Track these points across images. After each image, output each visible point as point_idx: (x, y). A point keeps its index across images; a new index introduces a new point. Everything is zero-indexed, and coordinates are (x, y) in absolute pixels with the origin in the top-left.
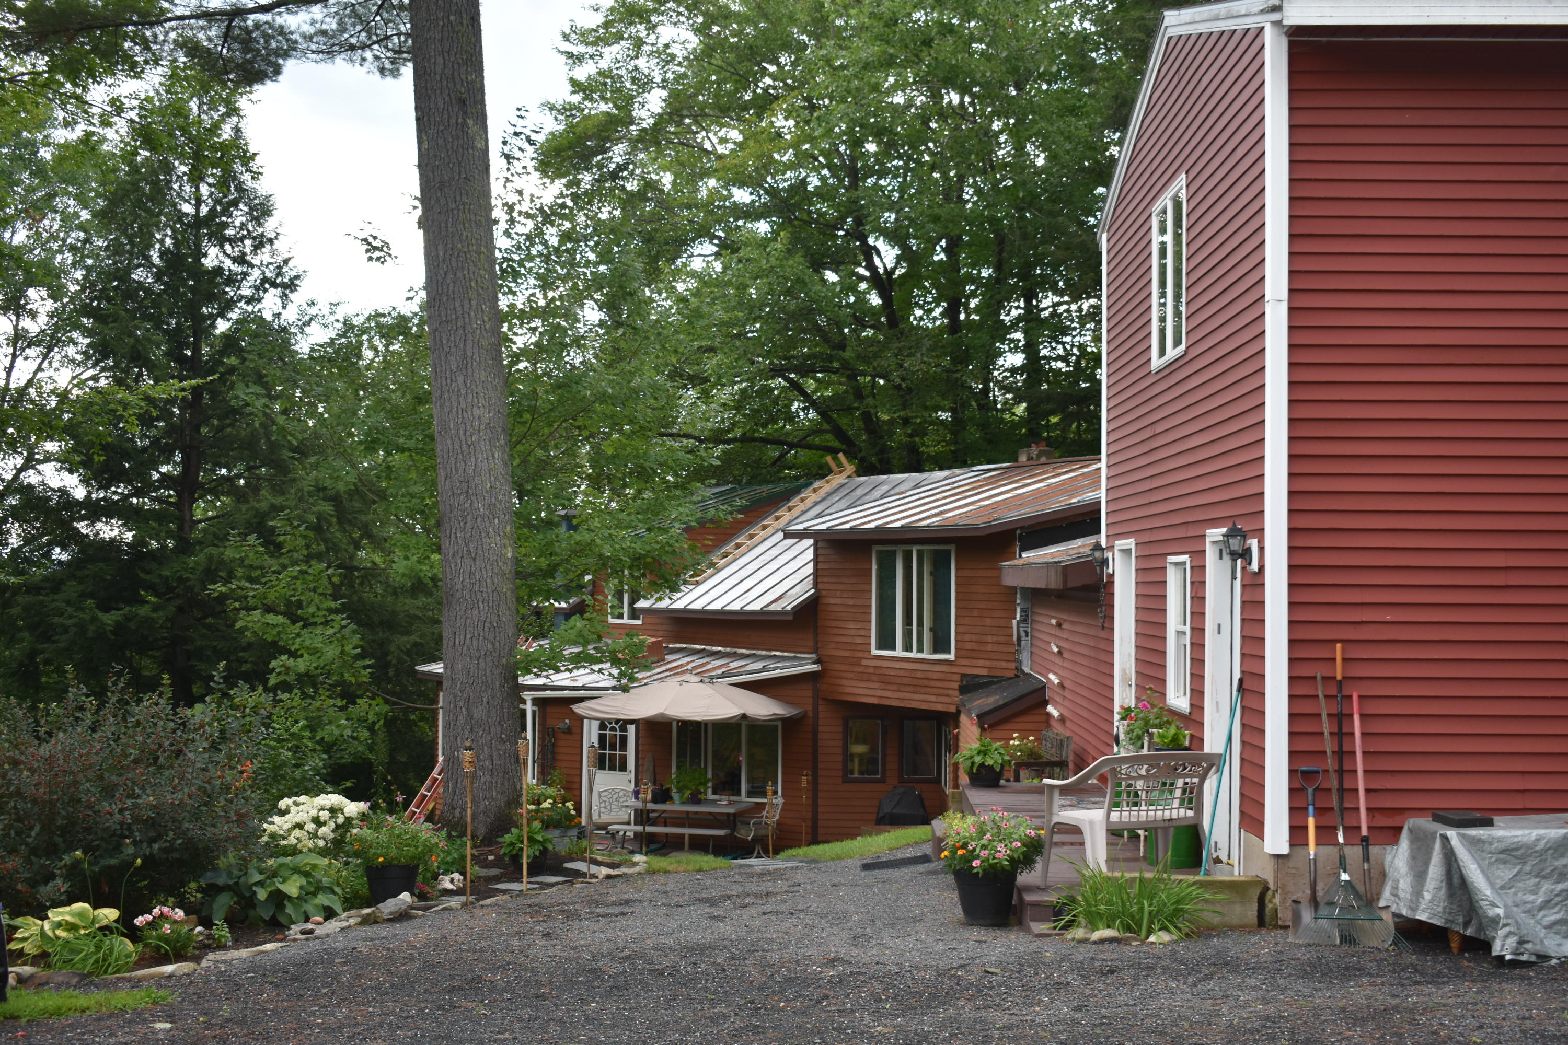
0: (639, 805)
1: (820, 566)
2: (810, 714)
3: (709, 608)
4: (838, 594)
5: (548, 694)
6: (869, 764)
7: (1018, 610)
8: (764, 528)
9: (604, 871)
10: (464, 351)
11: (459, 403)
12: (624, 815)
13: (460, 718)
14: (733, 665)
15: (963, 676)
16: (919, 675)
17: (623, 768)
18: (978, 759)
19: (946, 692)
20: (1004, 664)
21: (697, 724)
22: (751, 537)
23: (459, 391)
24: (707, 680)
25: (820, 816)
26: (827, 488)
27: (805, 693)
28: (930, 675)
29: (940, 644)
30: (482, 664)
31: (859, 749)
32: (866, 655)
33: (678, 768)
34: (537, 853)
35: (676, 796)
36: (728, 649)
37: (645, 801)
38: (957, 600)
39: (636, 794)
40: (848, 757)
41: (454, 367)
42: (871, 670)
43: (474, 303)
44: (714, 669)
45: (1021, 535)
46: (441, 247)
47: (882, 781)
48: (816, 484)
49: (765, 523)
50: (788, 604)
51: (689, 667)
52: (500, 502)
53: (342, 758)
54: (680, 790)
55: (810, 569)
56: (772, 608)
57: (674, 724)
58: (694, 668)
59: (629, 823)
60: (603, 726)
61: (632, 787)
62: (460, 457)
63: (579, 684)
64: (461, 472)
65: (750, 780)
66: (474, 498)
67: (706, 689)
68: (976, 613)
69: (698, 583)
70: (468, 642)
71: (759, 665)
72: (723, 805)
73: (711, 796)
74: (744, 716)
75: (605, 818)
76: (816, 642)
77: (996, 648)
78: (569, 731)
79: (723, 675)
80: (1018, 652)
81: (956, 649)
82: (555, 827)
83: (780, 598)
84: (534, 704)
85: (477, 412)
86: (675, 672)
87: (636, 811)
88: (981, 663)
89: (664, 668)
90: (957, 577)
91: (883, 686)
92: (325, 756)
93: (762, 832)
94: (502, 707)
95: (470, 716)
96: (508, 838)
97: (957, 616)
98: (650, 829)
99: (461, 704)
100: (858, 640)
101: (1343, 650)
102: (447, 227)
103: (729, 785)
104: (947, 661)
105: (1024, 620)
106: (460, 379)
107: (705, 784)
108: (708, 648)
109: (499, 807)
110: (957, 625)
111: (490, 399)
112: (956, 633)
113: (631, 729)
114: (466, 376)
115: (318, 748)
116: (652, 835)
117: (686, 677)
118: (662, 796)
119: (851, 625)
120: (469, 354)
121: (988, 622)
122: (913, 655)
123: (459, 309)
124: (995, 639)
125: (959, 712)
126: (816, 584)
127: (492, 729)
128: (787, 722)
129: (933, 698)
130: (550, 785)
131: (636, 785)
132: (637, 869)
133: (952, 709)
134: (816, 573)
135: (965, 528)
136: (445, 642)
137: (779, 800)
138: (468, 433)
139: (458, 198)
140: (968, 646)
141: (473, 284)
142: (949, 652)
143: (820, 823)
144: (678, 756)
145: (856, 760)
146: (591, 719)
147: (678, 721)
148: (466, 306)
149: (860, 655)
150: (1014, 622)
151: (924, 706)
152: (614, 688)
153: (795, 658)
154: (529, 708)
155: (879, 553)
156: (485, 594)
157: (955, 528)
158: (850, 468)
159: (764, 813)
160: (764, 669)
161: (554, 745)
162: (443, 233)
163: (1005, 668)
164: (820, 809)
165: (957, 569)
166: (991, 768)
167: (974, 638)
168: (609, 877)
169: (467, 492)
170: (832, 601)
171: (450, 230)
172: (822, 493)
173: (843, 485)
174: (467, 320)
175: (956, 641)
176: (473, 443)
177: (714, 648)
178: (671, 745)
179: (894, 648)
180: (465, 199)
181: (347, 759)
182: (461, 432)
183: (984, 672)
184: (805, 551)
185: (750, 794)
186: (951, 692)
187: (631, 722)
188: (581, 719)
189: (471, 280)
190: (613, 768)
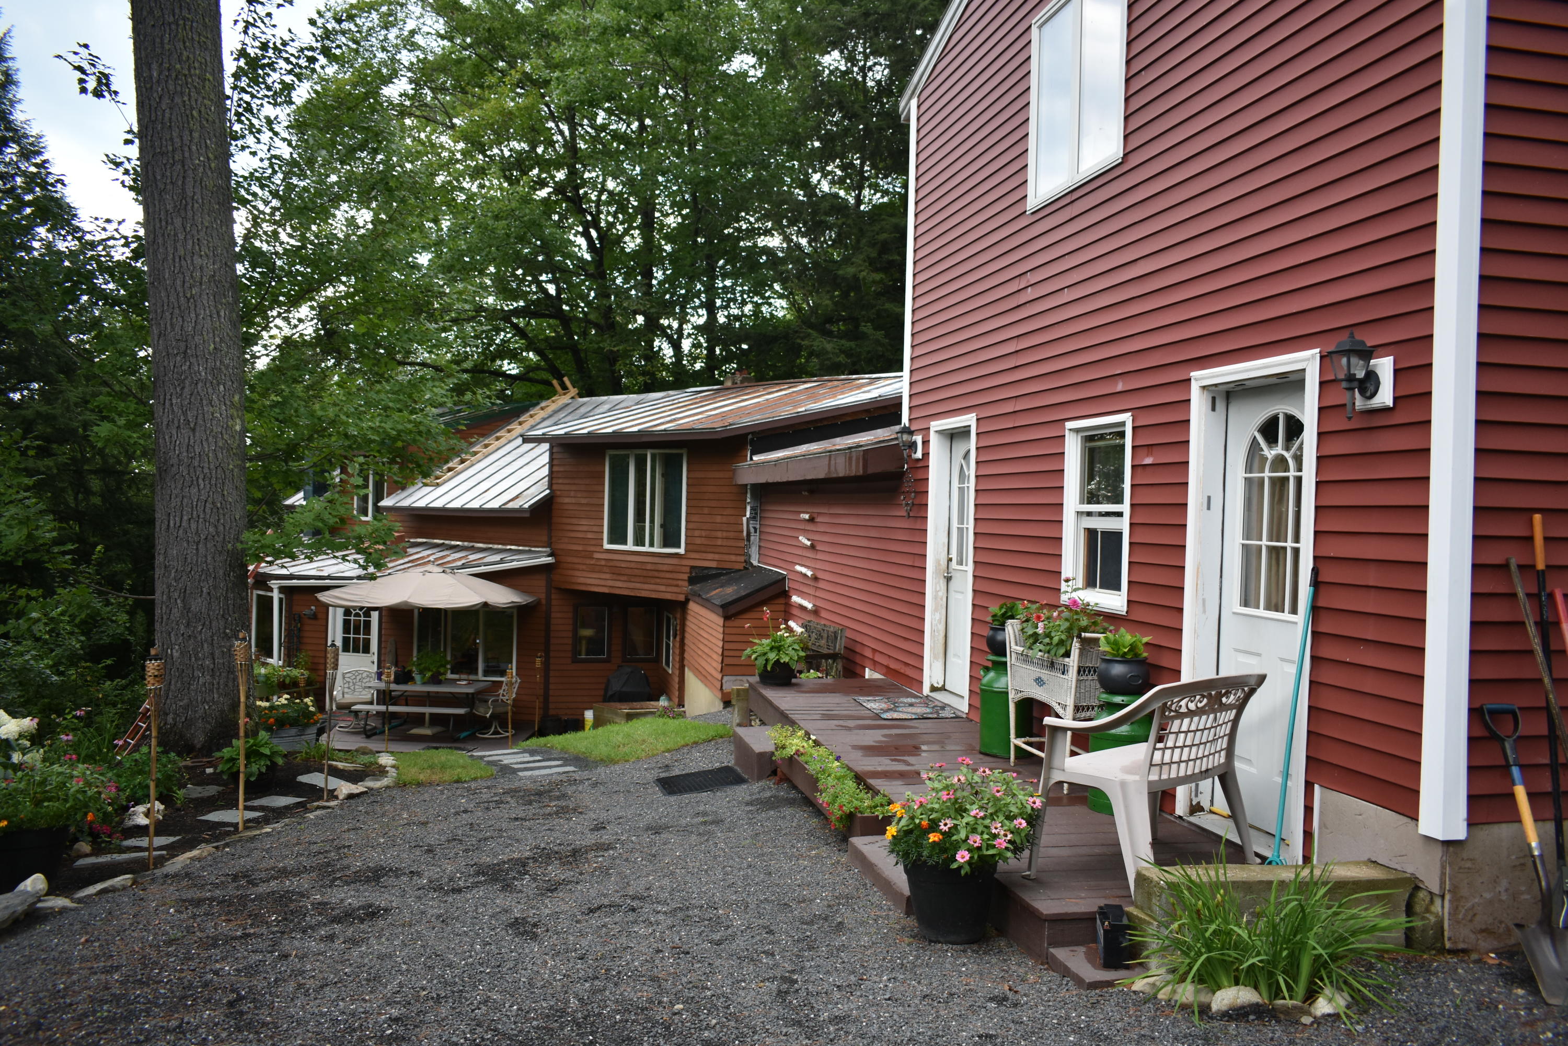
0: (382, 686)
1: (555, 469)
2: (544, 602)
3: (448, 506)
4: (572, 494)
5: (295, 582)
6: (595, 646)
7: (748, 508)
8: (498, 439)
9: (345, 788)
10: (183, 189)
11: (176, 249)
12: (367, 695)
13: (175, 611)
14: (472, 557)
15: (692, 567)
16: (649, 567)
17: (367, 650)
18: (772, 656)
19: (675, 582)
20: (733, 558)
21: (438, 610)
22: (486, 446)
23: (176, 235)
24: (448, 571)
25: (551, 693)
26: (553, 407)
27: (540, 583)
28: (660, 567)
29: (670, 539)
30: (202, 550)
31: (587, 632)
32: (598, 549)
33: (419, 651)
34: (264, 770)
35: (418, 677)
36: (466, 544)
37: (388, 683)
38: (688, 499)
39: (379, 675)
40: (577, 639)
41: (170, 207)
42: (603, 563)
43: (196, 135)
44: (454, 561)
45: (752, 440)
46: (155, 66)
47: (607, 661)
48: (543, 404)
49: (498, 434)
50: (526, 502)
51: (431, 558)
52: (227, 367)
53: (100, 639)
54: (421, 672)
55: (546, 471)
56: (510, 506)
57: (416, 612)
58: (436, 559)
59: (371, 703)
60: (347, 612)
61: (375, 668)
62: (177, 311)
63: (325, 574)
64: (177, 329)
65: (486, 660)
66: (193, 360)
67: (448, 579)
68: (706, 511)
69: (438, 485)
70: (184, 524)
71: (497, 558)
72: (462, 686)
73: (450, 676)
74: (485, 604)
75: (349, 699)
76: (550, 537)
77: (725, 543)
78: (315, 617)
79: (463, 567)
80: (749, 546)
81: (686, 544)
82: (291, 725)
83: (517, 497)
84: (280, 592)
85: (198, 261)
86: (417, 563)
87: (378, 691)
88: (710, 556)
89: (406, 560)
90: (688, 478)
91: (615, 577)
92: (83, 638)
93: (500, 710)
94: (226, 598)
95: (187, 608)
96: (226, 752)
97: (687, 514)
98: (392, 709)
99: (176, 595)
100: (590, 536)
101: (1544, 524)
102: (162, 43)
103: (466, 665)
104: (677, 554)
105: (753, 518)
106: (178, 222)
107: (444, 666)
108: (447, 542)
109: (222, 711)
110: (687, 522)
111: (215, 248)
112: (687, 529)
113: (375, 615)
114: (184, 219)
115: (77, 630)
116: (394, 715)
117: (429, 567)
118: (404, 677)
119: (584, 522)
120: (189, 193)
121: (718, 519)
122: (646, 549)
123: (177, 140)
124: (725, 534)
125: (687, 601)
126: (550, 486)
127: (214, 623)
128: (521, 609)
129: (663, 588)
130: (295, 667)
131: (379, 667)
132: (385, 782)
133: (682, 598)
134: (551, 475)
135: (701, 432)
136: (157, 524)
137: (516, 679)
138: (187, 285)
139: (177, 11)
140: (698, 541)
141: (195, 113)
142: (679, 547)
143: (551, 699)
144: (419, 640)
145: (584, 642)
146: (335, 606)
147: (419, 608)
148: (186, 138)
149: (592, 549)
150: (744, 519)
151: (654, 595)
152: (359, 578)
153: (530, 551)
154: (276, 595)
155: (612, 458)
156: (206, 470)
157: (691, 431)
158: (573, 391)
159: (501, 692)
160: (502, 561)
161: (300, 630)
162: (158, 50)
163: (735, 562)
164: (551, 687)
165: (688, 471)
166: (786, 665)
167: (704, 533)
168: (351, 797)
169: (185, 352)
170: (567, 500)
171: (167, 47)
172: (549, 410)
173: (567, 405)
174: (187, 155)
175: (686, 536)
176: (192, 296)
177: (453, 543)
178: (412, 630)
179: (625, 543)
180: (185, 13)
181: (106, 640)
182: (178, 282)
183: (713, 565)
184: (541, 456)
185: (486, 673)
186: (680, 583)
187: (375, 609)
188: (326, 606)
189: (192, 109)
190: (356, 650)
